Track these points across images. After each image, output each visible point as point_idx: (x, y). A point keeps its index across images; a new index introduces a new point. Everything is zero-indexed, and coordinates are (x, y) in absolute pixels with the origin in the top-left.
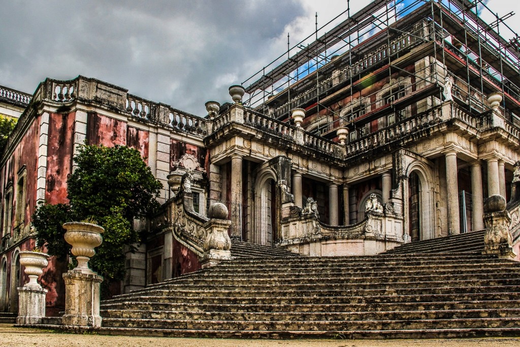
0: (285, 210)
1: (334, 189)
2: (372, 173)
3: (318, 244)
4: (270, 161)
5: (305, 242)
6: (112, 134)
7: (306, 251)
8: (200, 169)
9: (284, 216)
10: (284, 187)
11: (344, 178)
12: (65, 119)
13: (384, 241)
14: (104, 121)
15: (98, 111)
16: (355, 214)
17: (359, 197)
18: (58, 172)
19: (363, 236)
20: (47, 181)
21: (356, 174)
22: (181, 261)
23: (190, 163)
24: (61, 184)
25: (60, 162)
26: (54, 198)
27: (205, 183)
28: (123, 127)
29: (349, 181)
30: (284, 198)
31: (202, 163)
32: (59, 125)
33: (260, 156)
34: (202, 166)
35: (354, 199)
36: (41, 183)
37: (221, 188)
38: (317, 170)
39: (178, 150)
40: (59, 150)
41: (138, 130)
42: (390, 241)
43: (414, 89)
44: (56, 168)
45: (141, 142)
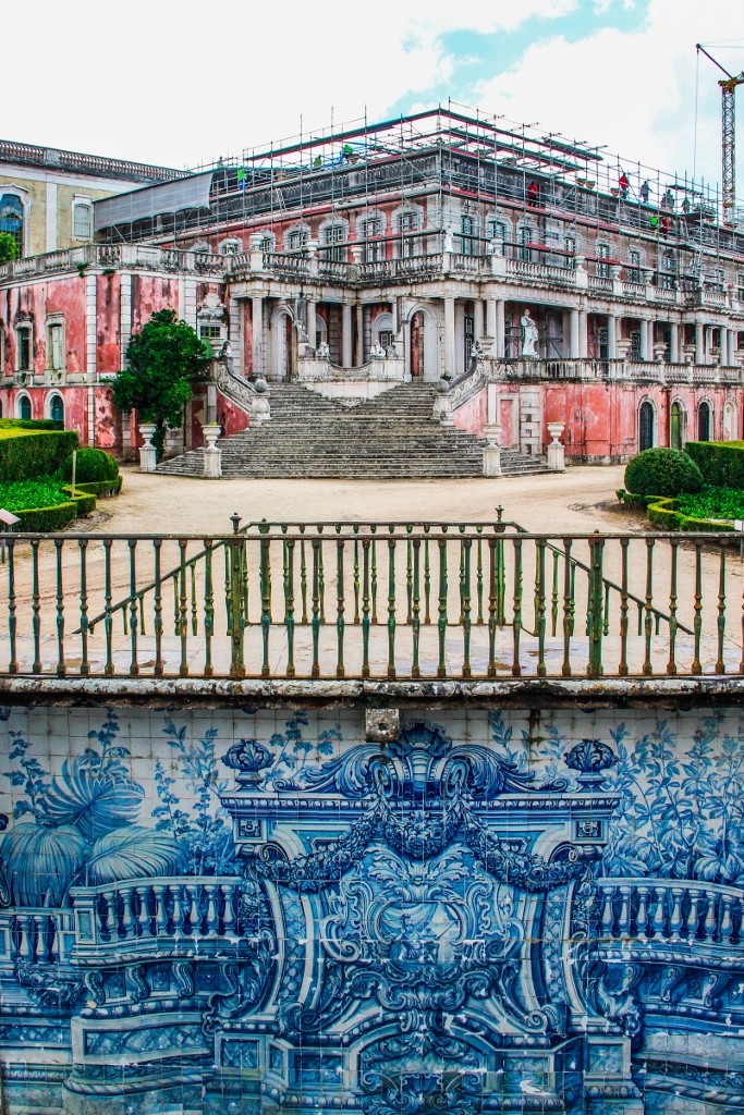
0: (301, 349)
1: (347, 312)
2: (384, 300)
3: (330, 384)
4: (287, 300)
5: (318, 380)
6: (151, 291)
7: (319, 388)
8: (221, 305)
9: (300, 354)
10: (300, 327)
11: (357, 298)
12: (109, 279)
13: (387, 380)
14: (145, 281)
15: (140, 273)
16: (368, 332)
17: (373, 315)
18: (106, 328)
19: (368, 379)
20: (98, 337)
21: (369, 296)
22: (225, 410)
23: (212, 300)
24: (109, 339)
25: (108, 319)
26: (104, 351)
27: (225, 318)
28: (159, 283)
29: (362, 302)
30: (300, 338)
31: (223, 299)
32: (105, 286)
33: (277, 295)
34: (223, 302)
35: (368, 317)
36: (91, 339)
37: (239, 320)
38: (331, 295)
39: (203, 291)
40: (106, 309)
41: (169, 280)
42: (391, 380)
43: (424, 227)
44: (105, 325)
45: (172, 291)
